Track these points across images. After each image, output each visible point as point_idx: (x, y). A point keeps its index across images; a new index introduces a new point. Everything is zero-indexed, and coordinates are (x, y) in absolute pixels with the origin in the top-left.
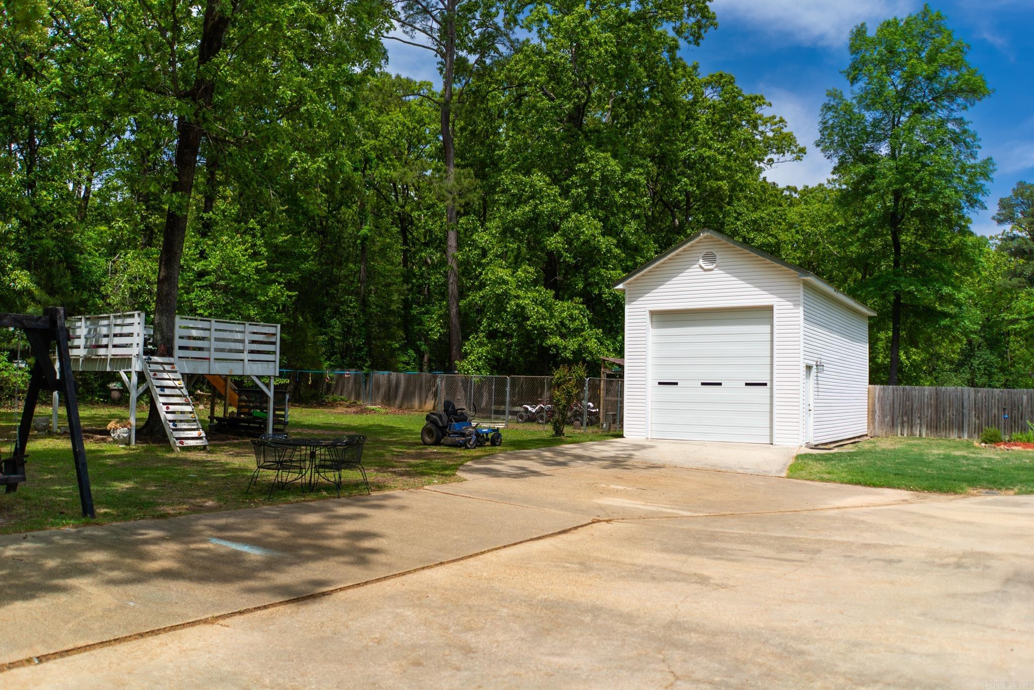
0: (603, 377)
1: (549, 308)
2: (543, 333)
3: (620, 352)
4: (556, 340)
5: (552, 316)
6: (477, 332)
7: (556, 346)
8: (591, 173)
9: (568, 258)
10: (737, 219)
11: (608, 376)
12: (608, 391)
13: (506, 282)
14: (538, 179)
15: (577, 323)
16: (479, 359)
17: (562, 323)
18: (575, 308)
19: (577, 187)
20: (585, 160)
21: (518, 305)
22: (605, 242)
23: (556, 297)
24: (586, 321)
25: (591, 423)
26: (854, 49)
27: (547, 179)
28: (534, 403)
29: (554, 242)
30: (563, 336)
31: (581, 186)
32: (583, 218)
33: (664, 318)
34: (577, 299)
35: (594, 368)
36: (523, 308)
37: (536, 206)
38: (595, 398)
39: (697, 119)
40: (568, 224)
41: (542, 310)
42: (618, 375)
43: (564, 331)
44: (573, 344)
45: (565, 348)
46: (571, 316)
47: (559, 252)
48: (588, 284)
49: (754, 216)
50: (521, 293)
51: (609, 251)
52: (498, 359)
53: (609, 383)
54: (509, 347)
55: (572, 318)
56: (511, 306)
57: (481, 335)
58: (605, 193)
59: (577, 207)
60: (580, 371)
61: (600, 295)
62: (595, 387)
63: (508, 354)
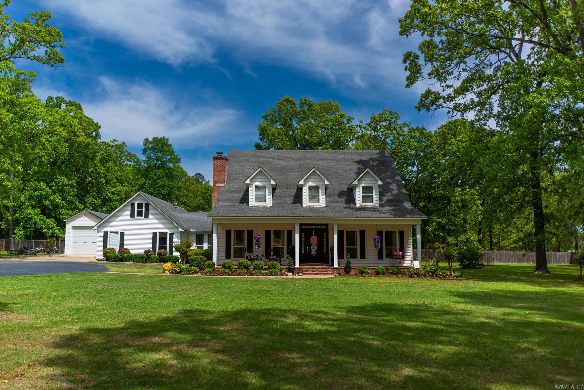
0: (60, 240)
1: (44, 221)
2: (41, 228)
3: (64, 233)
4: (46, 230)
5: (45, 224)
6: (19, 227)
7: (45, 232)
8: (59, 183)
9: (51, 207)
10: (107, 191)
11: (61, 240)
12: (61, 244)
13: (31, 214)
14: (43, 184)
15: (52, 226)
16: (21, 235)
17: (48, 226)
18: (52, 221)
19: (54, 187)
20: (58, 179)
21: (35, 221)
22: (61, 203)
23: (47, 218)
24: (55, 225)
25: (56, 253)
26: (145, 145)
27: (45, 185)
28: (39, 248)
29: (47, 203)
30: (48, 229)
31: (55, 186)
32: (56, 196)
33: (75, 228)
34: (53, 219)
35: (57, 238)
36: (36, 222)
37: (41, 193)
38: (57, 247)
39: (97, 157)
40: (52, 198)
41: (42, 222)
42: (64, 240)
43: (48, 228)
44: (51, 231)
45: (48, 233)
46: (51, 223)
47: (48, 205)
48: (56, 214)
49: (113, 190)
50: (36, 217)
51: (63, 205)
52: (26, 235)
53: (61, 242)
54: (30, 231)
55: (51, 224)
56: (33, 221)
57: (20, 227)
58: (63, 188)
59: (54, 192)
60: (54, 239)
61: (60, 217)
62: (57, 243)
63: (30, 234)
